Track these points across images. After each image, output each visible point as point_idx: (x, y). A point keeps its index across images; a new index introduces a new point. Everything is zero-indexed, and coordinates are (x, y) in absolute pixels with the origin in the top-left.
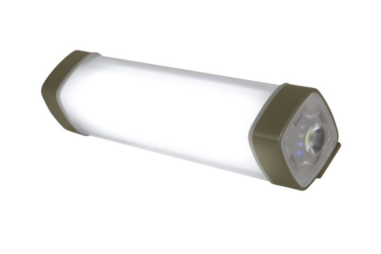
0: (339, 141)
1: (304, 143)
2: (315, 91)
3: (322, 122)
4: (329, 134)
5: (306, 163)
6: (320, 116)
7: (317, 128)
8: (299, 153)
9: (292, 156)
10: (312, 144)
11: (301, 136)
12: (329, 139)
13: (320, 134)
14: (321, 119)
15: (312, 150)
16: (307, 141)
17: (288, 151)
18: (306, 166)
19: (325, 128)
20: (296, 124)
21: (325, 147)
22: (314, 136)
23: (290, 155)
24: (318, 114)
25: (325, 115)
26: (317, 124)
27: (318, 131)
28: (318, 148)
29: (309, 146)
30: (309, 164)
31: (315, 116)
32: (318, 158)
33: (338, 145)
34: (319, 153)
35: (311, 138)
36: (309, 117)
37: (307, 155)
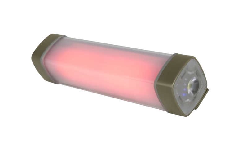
0: (207, 88)
1: (187, 89)
2: (193, 58)
3: (198, 76)
4: (202, 83)
5: (188, 100)
6: (196, 73)
7: (194, 80)
8: (184, 95)
9: (180, 97)
10: (192, 89)
11: (185, 84)
12: (202, 86)
13: (196, 83)
14: (197, 74)
15: (192, 93)
16: (188, 87)
17: (177, 94)
18: (188, 102)
19: (200, 80)
20: (182, 77)
21: (199, 91)
22: (193, 84)
23: (179, 96)
24: (196, 71)
25: (199, 72)
26: (194, 77)
27: (195, 82)
28: (195, 91)
29: (189, 91)
30: (190, 101)
31: (193, 72)
32: (195, 98)
33: (207, 90)
34: (196, 94)
35: (191, 86)
36: (190, 73)
37: (188, 96)
